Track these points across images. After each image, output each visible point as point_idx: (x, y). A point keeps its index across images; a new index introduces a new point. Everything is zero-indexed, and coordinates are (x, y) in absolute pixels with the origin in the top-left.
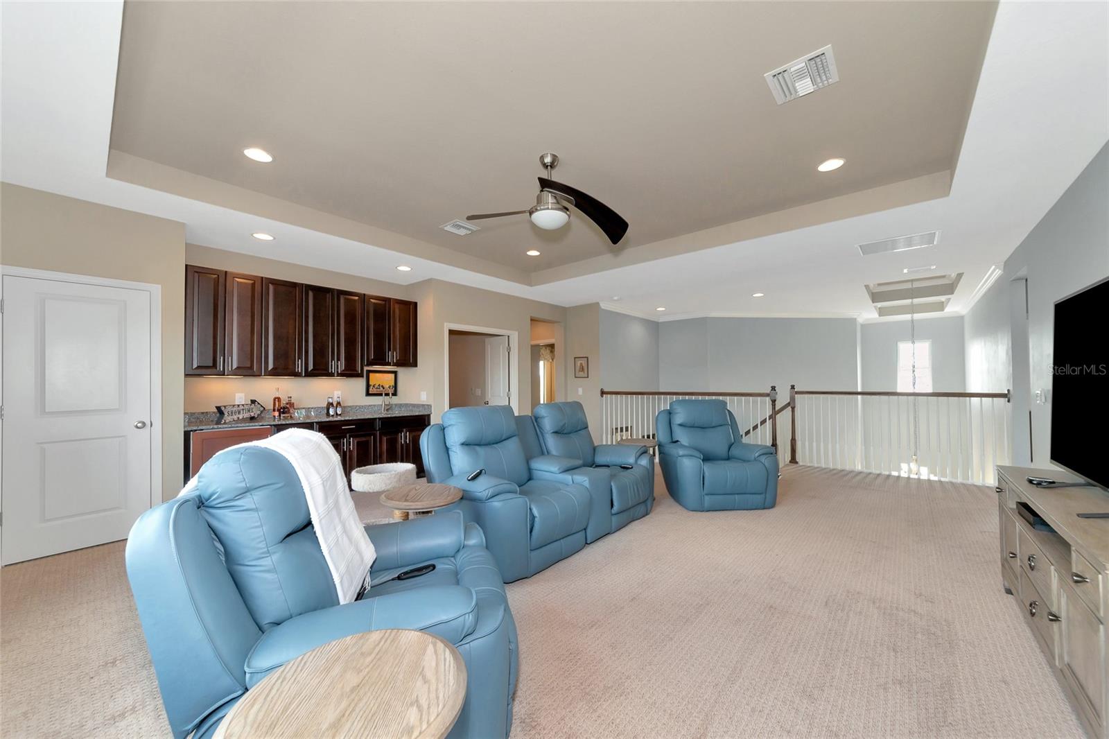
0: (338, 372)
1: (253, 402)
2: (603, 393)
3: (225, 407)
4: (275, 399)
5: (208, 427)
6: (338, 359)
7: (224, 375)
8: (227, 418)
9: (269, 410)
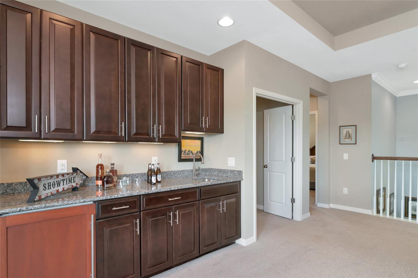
0: (159, 137)
1: (75, 170)
2: (374, 158)
3: (39, 179)
4: (98, 166)
5: (14, 209)
6: (159, 124)
7: (40, 138)
8: (43, 193)
9: (92, 177)
